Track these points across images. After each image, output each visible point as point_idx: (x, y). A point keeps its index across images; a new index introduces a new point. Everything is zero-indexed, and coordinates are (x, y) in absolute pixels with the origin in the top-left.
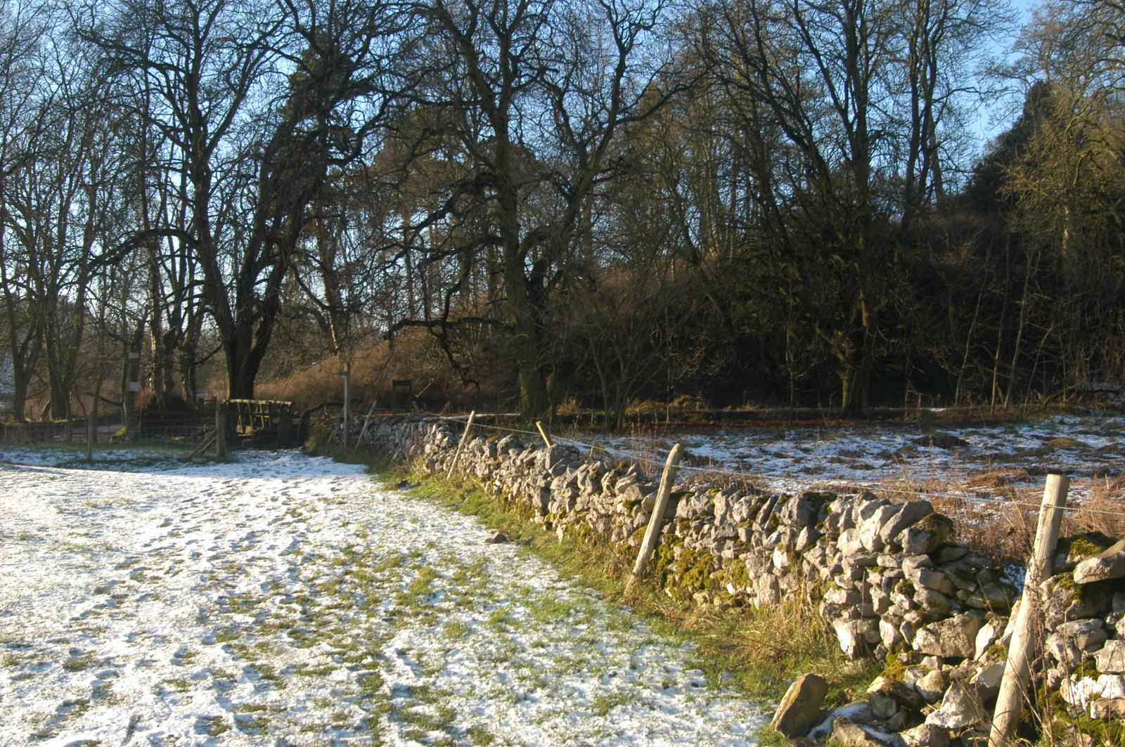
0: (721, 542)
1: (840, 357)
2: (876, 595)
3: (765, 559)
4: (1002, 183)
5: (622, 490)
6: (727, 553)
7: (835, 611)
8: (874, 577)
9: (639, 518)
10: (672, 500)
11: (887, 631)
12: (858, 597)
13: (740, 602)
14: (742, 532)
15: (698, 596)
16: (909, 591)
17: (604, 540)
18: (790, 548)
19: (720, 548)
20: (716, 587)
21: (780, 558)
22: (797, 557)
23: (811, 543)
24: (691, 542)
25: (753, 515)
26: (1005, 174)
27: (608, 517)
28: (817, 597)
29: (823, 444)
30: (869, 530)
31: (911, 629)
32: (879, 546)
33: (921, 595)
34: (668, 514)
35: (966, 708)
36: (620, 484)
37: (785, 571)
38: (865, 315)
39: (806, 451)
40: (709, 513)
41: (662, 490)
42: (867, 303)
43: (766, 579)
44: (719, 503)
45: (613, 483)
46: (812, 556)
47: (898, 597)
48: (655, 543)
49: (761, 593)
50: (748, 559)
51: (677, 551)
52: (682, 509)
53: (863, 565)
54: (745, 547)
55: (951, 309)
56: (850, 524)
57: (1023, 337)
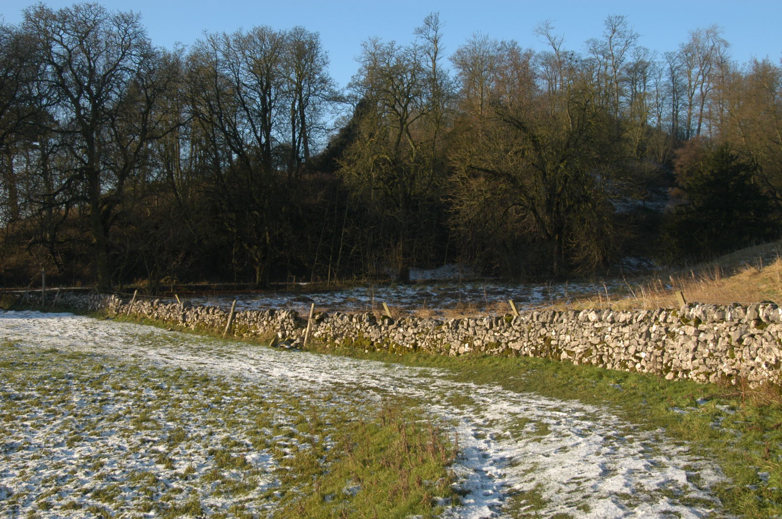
0: (250, 322)
1: (257, 259)
2: (285, 326)
3: (261, 324)
4: (337, 169)
5: (217, 313)
6: (251, 324)
7: (278, 331)
8: (285, 323)
9: (224, 319)
10: (235, 313)
11: (287, 332)
12: (282, 328)
13: (255, 334)
14: (255, 319)
15: (244, 335)
16: (291, 325)
17: (212, 326)
18: (267, 321)
19: (250, 323)
20: (249, 332)
21: (265, 323)
22: (269, 322)
23: (272, 319)
24: (242, 323)
25: (258, 315)
26: (338, 164)
27: (213, 320)
28: (274, 329)
29: (255, 301)
30: (284, 315)
31: (292, 331)
32: (286, 318)
33: (293, 325)
34: (234, 317)
35: (300, 340)
36: (216, 311)
37: (267, 325)
38: (268, 238)
39: (248, 304)
40: (246, 316)
41: (232, 311)
42: (269, 233)
43: (262, 327)
44: (248, 314)
45: (213, 311)
46: (272, 322)
47: (289, 326)
48: (231, 324)
49: (261, 330)
50: (257, 325)
51: (237, 326)
52: (237, 316)
53: (283, 321)
54: (256, 322)
55: (309, 237)
56: (280, 315)
57: (343, 250)
